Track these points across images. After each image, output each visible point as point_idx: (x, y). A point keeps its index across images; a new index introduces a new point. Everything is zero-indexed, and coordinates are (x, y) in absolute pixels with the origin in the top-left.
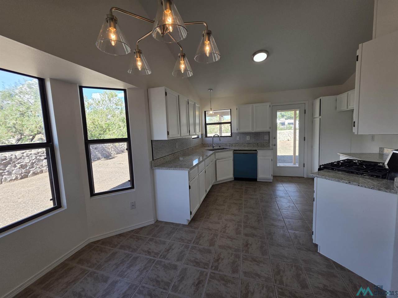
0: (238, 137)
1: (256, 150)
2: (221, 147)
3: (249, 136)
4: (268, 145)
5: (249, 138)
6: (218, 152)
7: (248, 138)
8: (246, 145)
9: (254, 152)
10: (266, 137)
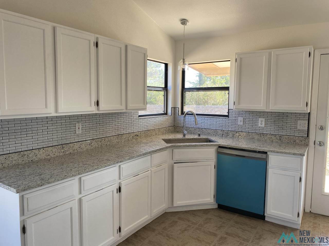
0: (240, 119)
1: (266, 153)
2: (202, 137)
3: (264, 120)
4: (303, 142)
5: (263, 123)
6: (180, 147)
7: (261, 123)
8: (256, 137)
9: (259, 155)
10: (302, 125)
